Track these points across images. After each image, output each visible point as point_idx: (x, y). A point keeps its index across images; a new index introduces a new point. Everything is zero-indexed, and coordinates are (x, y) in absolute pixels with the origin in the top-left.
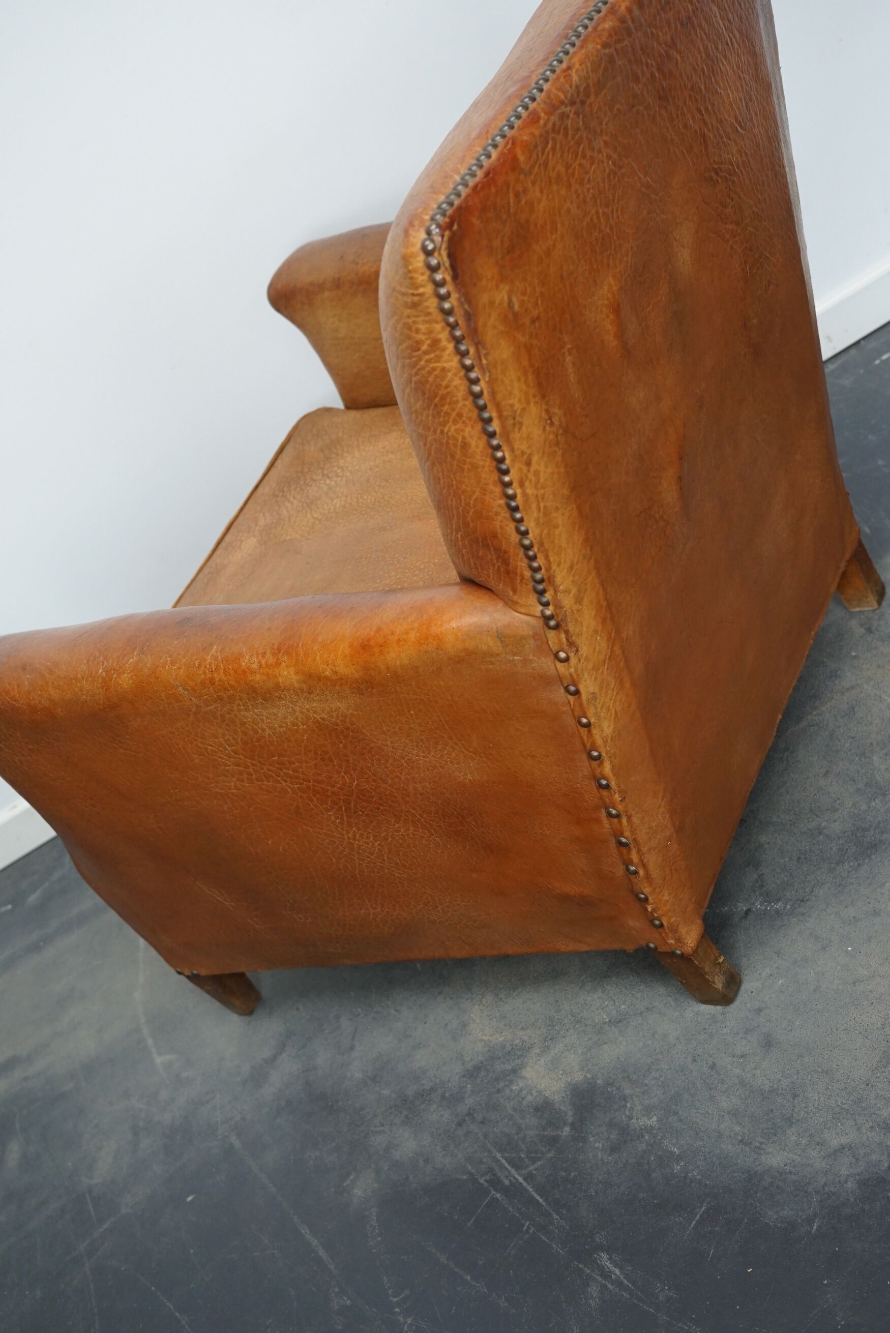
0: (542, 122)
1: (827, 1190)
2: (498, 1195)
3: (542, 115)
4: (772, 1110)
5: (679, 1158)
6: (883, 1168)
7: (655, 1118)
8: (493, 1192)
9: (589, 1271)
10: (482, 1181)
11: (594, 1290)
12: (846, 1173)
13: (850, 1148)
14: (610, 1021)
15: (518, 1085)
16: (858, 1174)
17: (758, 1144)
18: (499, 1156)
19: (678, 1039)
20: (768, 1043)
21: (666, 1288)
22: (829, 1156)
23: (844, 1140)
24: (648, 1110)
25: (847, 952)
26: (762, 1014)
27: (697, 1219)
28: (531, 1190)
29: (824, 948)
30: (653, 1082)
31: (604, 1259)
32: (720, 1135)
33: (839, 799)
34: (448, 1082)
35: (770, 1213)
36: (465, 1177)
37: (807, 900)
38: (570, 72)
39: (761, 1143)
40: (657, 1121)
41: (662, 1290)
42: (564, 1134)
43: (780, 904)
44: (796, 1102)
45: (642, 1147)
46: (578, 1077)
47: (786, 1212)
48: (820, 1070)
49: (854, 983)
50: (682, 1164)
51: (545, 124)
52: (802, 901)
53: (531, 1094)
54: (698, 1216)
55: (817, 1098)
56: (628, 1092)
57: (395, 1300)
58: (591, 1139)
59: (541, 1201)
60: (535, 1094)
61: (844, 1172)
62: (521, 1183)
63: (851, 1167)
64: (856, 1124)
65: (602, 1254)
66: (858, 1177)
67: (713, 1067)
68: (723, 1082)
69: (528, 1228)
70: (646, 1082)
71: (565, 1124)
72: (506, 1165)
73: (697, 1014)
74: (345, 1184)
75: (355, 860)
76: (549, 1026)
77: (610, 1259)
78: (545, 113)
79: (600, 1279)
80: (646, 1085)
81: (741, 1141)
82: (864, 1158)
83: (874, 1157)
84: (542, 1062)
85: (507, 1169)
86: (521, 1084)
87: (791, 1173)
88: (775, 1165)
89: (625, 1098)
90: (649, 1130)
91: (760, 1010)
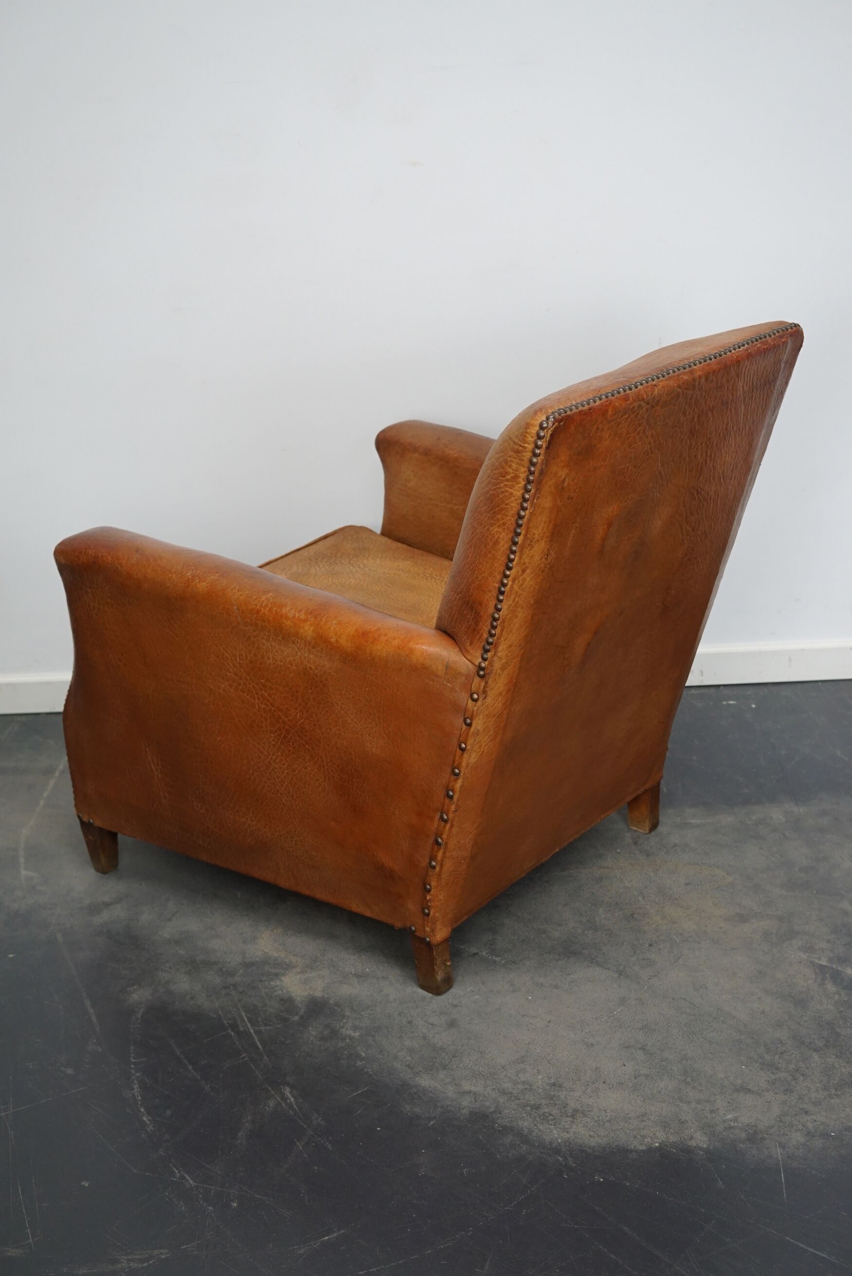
0: (629, 402)
1: (449, 1108)
2: (232, 1033)
3: (631, 399)
4: (436, 1058)
5: (364, 1059)
6: (490, 1111)
7: (358, 1034)
8: (230, 1031)
9: (273, 1093)
10: (225, 1022)
11: (272, 1103)
12: (465, 1105)
13: (475, 1094)
14: (355, 974)
15: (275, 983)
16: (473, 1108)
17: (418, 1071)
18: (243, 1014)
19: (395, 1000)
20: (452, 1024)
21: (320, 1119)
22: (459, 1093)
23: (473, 1089)
24: (355, 1028)
25: (527, 999)
26: (456, 1008)
27: (358, 1092)
28: (256, 1039)
29: (514, 991)
30: (366, 1015)
31: (287, 1091)
32: (396, 1058)
33: (566, 921)
34: (229, 963)
35: (407, 1106)
36: (215, 1016)
37: (517, 963)
38: (655, 387)
39: (420, 1071)
40: (359, 1036)
41: (317, 1119)
42: (294, 1019)
43: (499, 958)
44: (453, 1059)
45: (341, 1044)
46: (318, 994)
47: (417, 1110)
48: (477, 1050)
49: (523, 1016)
50: (364, 1062)
51: (630, 404)
52: (514, 962)
53: (282, 991)
54: (360, 1091)
55: (468, 1062)
56: (347, 1013)
57: (134, 1060)
58: (310, 1028)
59: (260, 1047)
60: (285, 991)
61: (465, 1103)
62: (251, 1033)
63: (470, 1103)
64: (485, 1084)
65: (287, 1088)
66: (471, 1109)
67: (410, 1022)
68: (413, 1032)
69: (245, 1057)
70: (363, 1013)
71: (297, 1015)
72: (246, 1020)
73: (414, 992)
74: (128, 989)
75: (264, 777)
76: (313, 960)
77: (291, 1092)
78: (633, 399)
79: (278, 1099)
80: (361, 1015)
81: (408, 1065)
82: (481, 1101)
83: (487, 1104)
84: (299, 977)
85: (246, 1023)
86: (278, 983)
87: (431, 1092)
88: (423, 1085)
89: (344, 1017)
90: (351, 1038)
91: (456, 1006)
